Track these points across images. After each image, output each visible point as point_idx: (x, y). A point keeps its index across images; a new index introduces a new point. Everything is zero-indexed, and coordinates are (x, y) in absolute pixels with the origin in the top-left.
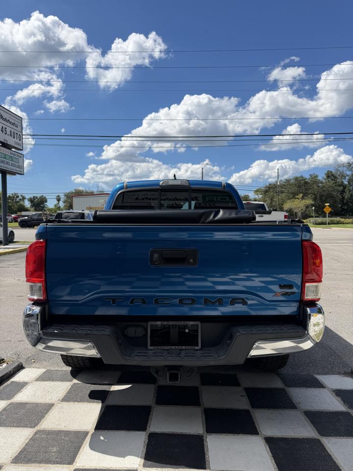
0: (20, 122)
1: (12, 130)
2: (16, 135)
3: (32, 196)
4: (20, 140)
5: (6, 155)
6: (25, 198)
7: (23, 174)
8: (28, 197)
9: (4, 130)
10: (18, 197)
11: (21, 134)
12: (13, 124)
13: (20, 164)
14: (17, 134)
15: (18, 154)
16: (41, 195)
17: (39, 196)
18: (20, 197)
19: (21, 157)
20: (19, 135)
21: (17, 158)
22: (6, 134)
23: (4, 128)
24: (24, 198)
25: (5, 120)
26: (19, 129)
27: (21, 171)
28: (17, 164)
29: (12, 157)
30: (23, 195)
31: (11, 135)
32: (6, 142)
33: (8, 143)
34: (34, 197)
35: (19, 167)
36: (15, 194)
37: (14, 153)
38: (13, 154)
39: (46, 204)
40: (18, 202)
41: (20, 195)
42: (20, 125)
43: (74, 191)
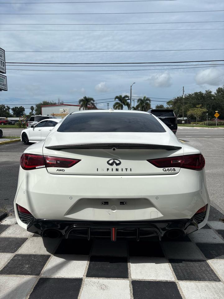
0: (3, 53)
2: (1, 62)
3: (14, 107)
4: (4, 66)
7: (7, 90)
8: (11, 107)
13: (5, 83)
15: (3, 76)
16: (20, 106)
17: (19, 107)
18: (6, 108)
19: (4, 78)
20: (3, 62)
21: (2, 78)
24: (9, 108)
27: (5, 88)
28: (2, 83)
30: (9, 106)
34: (16, 107)
35: (4, 85)
36: (3, 105)
39: (24, 112)
40: (5, 111)
41: (6, 106)
42: (3, 55)
43: (42, 103)
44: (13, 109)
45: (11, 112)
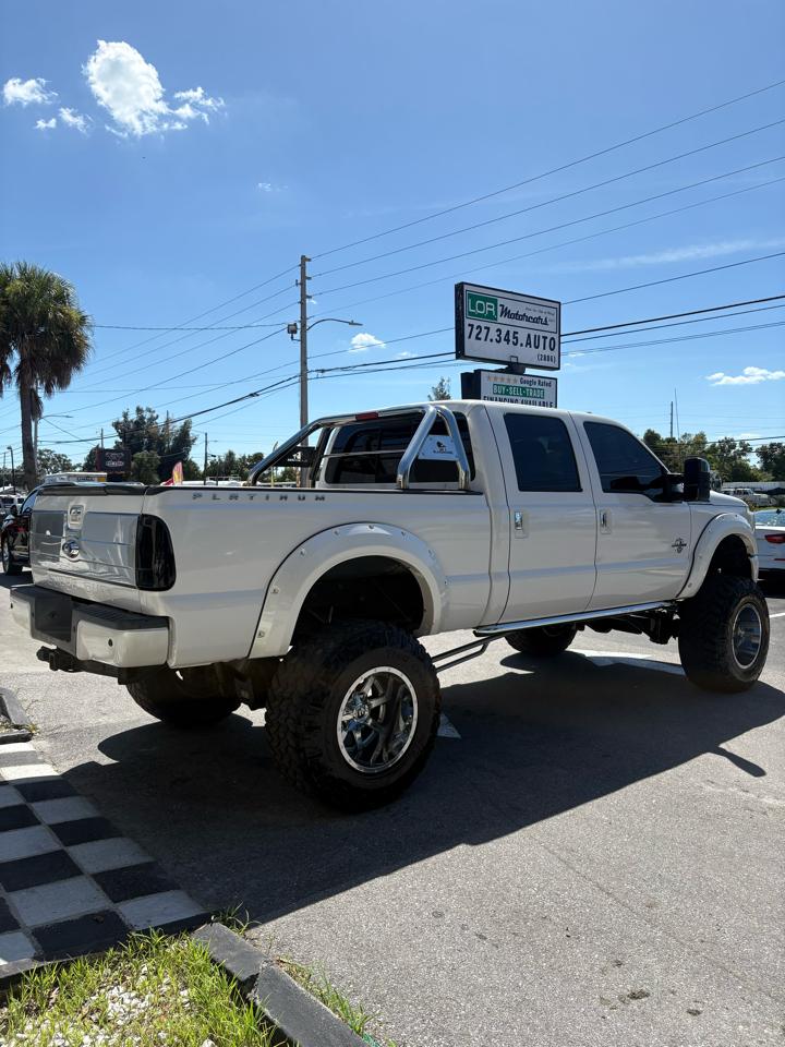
0: (554, 311)
1: (533, 333)
2: (542, 340)
3: (767, 443)
4: (553, 349)
5: (507, 387)
6: (750, 450)
8: (756, 445)
9: (511, 338)
10: (734, 447)
11: (556, 336)
12: (537, 320)
13: (548, 399)
14: (545, 338)
15: (542, 380)
18: (738, 448)
19: (549, 385)
20: (552, 339)
21: (540, 387)
22: (515, 344)
23: (511, 335)
24: (746, 449)
25: (516, 316)
26: (552, 326)
28: (538, 400)
29: (524, 389)
30: (746, 442)
31: (528, 344)
32: (514, 360)
33: (520, 361)
34: (772, 445)
35: (544, 405)
36: (727, 441)
37: (531, 379)
38: (528, 382)
40: (734, 458)
41: (737, 442)
42: (554, 318)
44: (764, 453)
45: (754, 461)
